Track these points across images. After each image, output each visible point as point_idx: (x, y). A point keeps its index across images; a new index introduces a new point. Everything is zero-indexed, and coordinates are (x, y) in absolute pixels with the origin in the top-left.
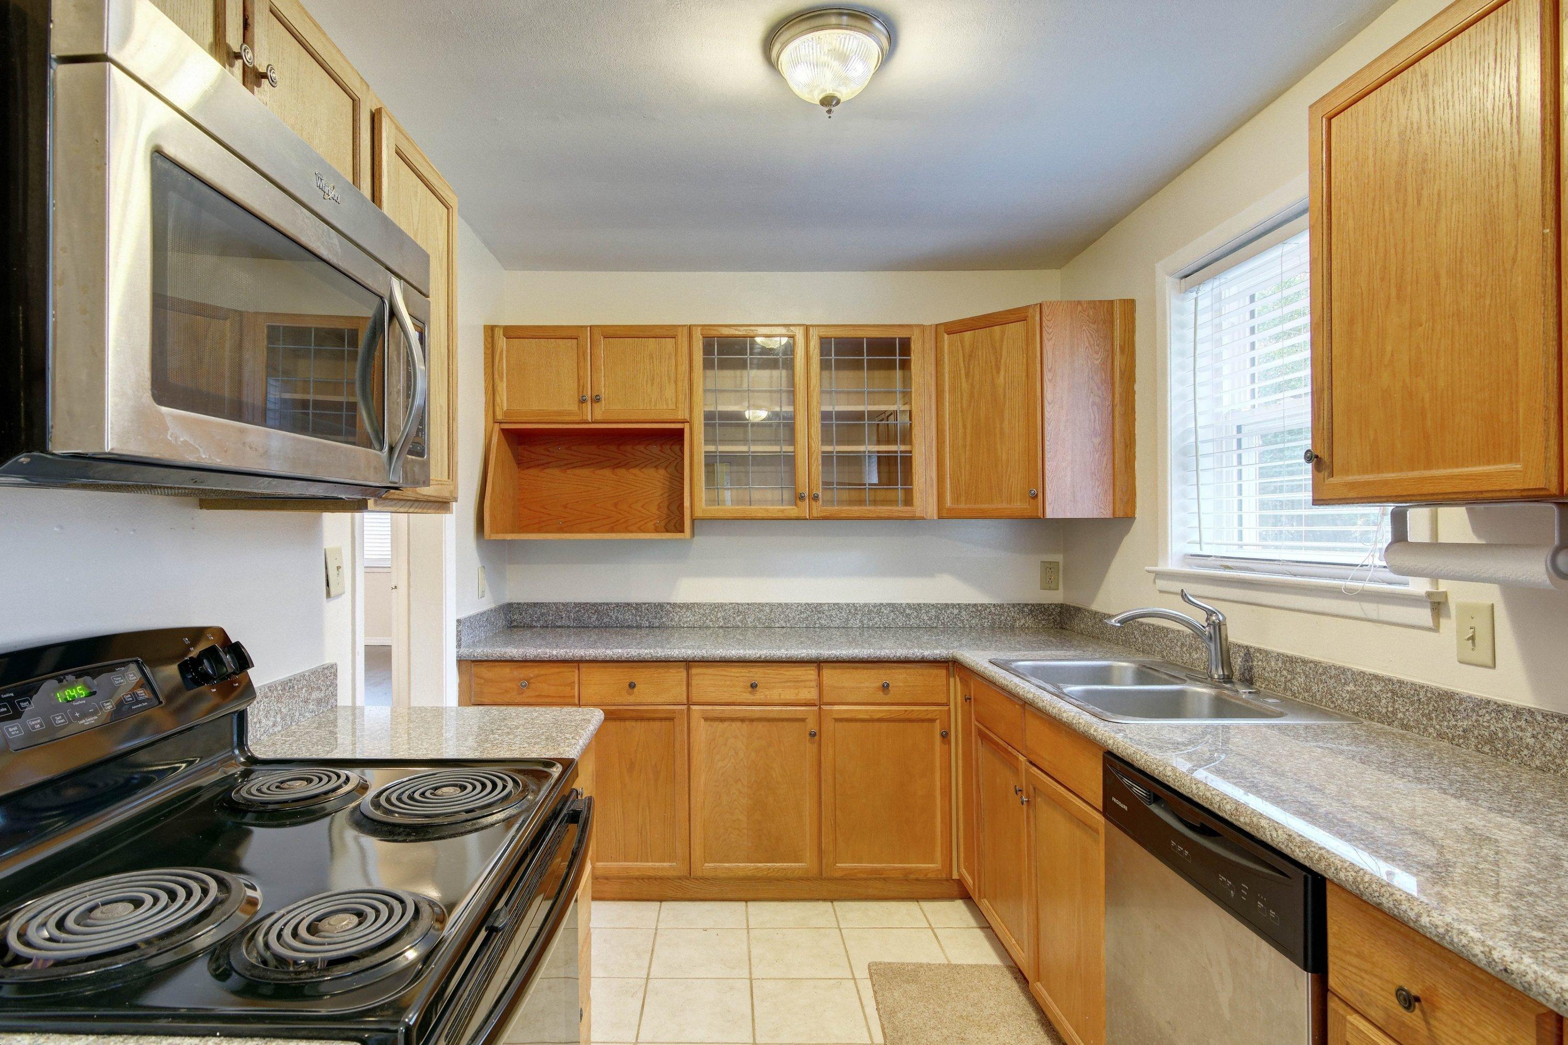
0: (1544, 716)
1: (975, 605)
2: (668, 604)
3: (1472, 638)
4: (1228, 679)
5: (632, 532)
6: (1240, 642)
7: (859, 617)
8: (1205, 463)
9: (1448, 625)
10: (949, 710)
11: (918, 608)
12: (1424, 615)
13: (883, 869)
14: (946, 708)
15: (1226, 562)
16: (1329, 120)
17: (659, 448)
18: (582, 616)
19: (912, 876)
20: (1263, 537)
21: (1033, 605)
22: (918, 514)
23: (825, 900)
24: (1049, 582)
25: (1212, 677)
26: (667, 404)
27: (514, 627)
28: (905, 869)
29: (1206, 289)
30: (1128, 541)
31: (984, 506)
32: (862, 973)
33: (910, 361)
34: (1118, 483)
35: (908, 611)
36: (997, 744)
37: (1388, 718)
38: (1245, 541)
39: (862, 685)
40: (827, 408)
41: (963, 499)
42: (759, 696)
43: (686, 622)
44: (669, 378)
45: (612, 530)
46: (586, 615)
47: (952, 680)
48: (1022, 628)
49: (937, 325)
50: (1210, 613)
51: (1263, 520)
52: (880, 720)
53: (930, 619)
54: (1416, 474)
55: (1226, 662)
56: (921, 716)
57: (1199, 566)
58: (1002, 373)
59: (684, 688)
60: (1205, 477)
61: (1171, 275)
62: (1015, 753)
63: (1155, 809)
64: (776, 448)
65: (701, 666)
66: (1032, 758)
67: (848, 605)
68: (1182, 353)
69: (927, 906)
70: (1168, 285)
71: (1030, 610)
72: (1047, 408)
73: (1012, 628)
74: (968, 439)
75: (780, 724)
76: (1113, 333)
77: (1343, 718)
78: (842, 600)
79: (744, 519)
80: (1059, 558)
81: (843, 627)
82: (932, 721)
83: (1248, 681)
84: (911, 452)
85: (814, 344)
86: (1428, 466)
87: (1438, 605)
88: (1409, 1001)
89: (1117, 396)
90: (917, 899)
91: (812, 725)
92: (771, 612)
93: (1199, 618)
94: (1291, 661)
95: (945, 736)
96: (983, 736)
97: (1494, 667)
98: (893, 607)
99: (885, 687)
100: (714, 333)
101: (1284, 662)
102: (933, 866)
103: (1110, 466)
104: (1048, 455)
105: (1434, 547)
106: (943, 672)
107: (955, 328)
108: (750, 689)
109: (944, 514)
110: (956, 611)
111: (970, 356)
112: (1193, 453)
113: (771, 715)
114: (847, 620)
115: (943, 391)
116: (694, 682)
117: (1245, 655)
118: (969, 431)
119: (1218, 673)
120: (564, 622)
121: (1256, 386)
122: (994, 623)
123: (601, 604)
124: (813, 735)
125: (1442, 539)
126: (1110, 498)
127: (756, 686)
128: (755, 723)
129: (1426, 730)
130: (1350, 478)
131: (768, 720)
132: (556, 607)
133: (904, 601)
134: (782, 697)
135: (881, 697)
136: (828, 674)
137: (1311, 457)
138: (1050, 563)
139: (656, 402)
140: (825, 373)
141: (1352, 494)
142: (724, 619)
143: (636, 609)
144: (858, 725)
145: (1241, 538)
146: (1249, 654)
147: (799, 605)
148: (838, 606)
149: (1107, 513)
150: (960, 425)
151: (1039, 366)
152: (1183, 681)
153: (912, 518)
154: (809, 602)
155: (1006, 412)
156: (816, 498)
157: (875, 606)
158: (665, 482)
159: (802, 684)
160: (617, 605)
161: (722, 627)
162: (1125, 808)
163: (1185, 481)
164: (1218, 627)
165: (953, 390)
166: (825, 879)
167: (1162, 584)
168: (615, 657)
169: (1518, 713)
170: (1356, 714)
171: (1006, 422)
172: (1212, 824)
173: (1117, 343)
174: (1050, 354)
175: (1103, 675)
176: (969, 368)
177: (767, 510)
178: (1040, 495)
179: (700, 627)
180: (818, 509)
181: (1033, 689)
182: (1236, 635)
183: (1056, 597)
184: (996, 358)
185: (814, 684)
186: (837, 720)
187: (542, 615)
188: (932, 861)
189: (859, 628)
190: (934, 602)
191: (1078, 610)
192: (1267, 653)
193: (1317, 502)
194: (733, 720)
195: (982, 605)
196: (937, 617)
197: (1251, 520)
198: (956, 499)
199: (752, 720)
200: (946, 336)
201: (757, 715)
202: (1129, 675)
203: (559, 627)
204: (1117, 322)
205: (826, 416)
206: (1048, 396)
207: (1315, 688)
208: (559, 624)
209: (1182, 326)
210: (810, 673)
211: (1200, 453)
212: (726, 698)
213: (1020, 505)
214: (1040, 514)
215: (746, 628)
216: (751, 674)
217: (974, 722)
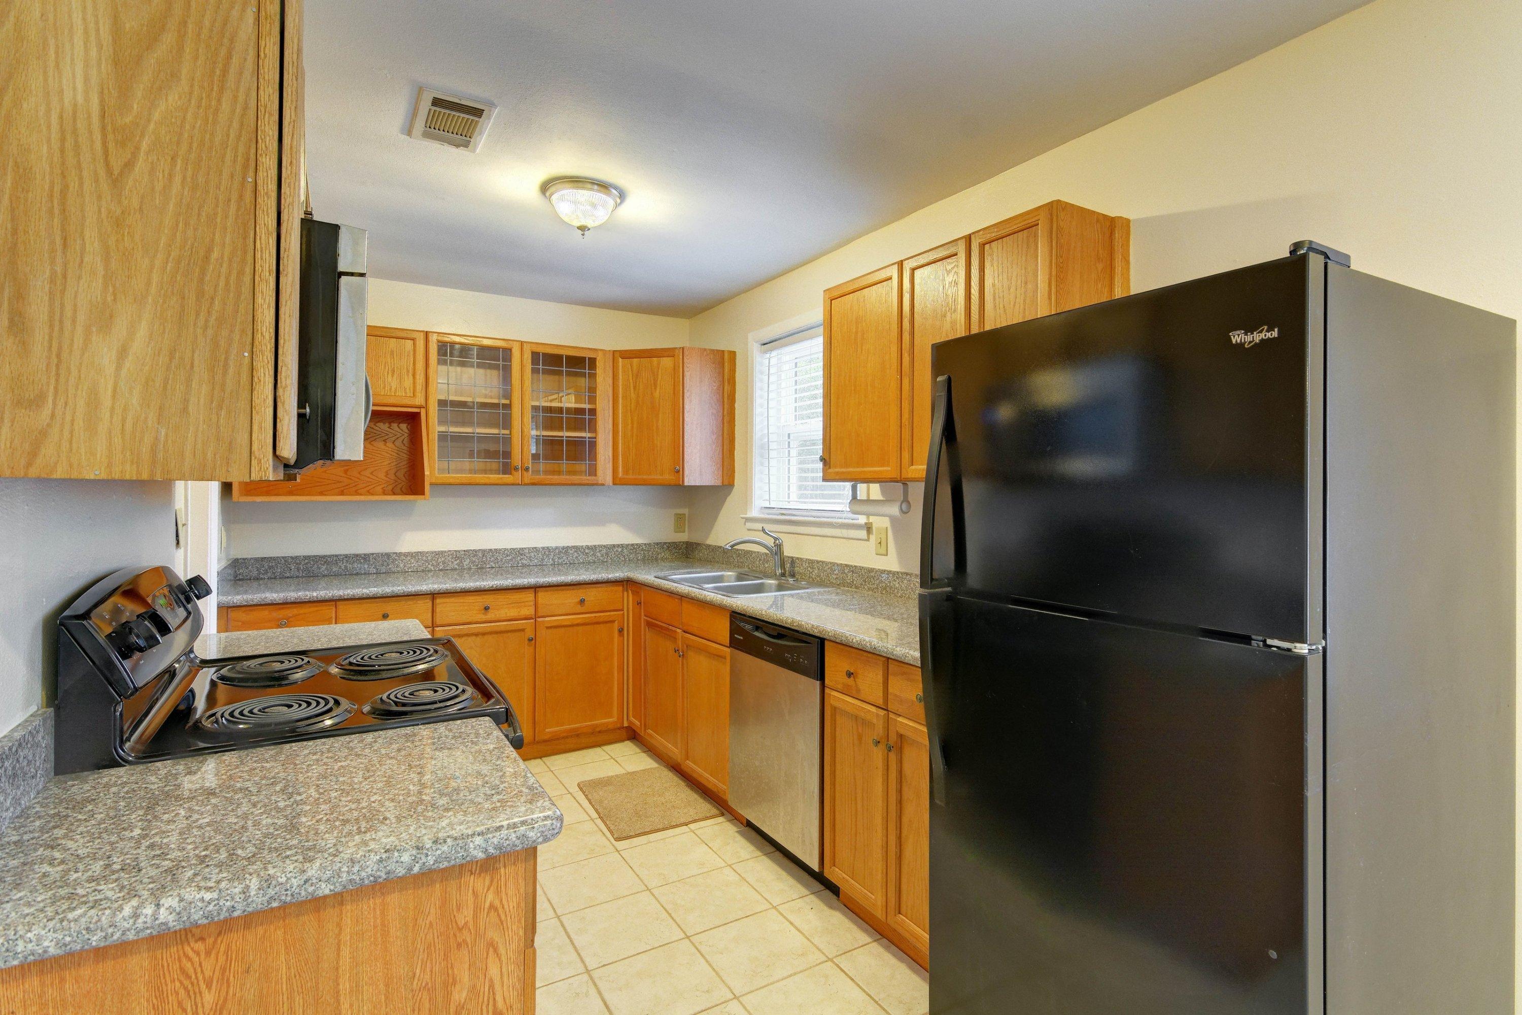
0: (902, 573)
1: (632, 545)
2: (394, 553)
3: (880, 543)
4: (783, 575)
5: (361, 495)
6: (789, 555)
7: (551, 557)
8: (773, 454)
9: (873, 538)
10: (623, 614)
11: (593, 548)
12: (863, 534)
13: (578, 729)
14: (622, 612)
15: (783, 511)
16: (831, 300)
17: (387, 425)
18: (311, 567)
19: (598, 730)
20: (801, 496)
21: (669, 543)
22: (600, 482)
23: (535, 758)
24: (679, 528)
25: (776, 575)
26: (406, 393)
27: (240, 580)
28: (592, 725)
29: (774, 353)
30: (729, 499)
31: (645, 477)
32: (575, 790)
33: (595, 374)
34: (725, 464)
35: (587, 551)
36: (661, 627)
37: (850, 585)
38: (791, 499)
39: (566, 601)
40: (536, 403)
41: (631, 472)
42: (491, 615)
43: (410, 568)
44: (408, 371)
45: (342, 493)
46: (316, 566)
47: (625, 593)
48: (663, 559)
49: (614, 351)
50: (776, 539)
51: (800, 488)
52: (578, 625)
53: (602, 556)
54: (858, 470)
55: (783, 566)
56: (606, 619)
57: (768, 514)
58: (658, 391)
59: (430, 615)
60: (773, 463)
61: (756, 342)
62: (674, 629)
63: (757, 634)
64: (495, 431)
65: (445, 597)
66: (685, 628)
67: (543, 548)
68: (761, 389)
69: (608, 748)
70: (755, 348)
71: (668, 547)
72: (686, 415)
73: (656, 559)
74: (635, 430)
75: (505, 635)
76: (724, 371)
77: (833, 587)
78: (539, 545)
79: (470, 484)
80: (686, 511)
81: (540, 565)
82: (613, 622)
83: (793, 575)
84: (595, 438)
85: (528, 357)
86: (863, 467)
87: (869, 528)
88: (850, 674)
89: (725, 410)
90: (599, 745)
91: (530, 634)
92: (483, 556)
93: (770, 542)
94: (811, 562)
95: (621, 631)
96: (650, 625)
97: (887, 555)
98: (576, 548)
99: (582, 602)
100: (446, 339)
101: (809, 563)
102: (611, 720)
103: (721, 454)
104: (686, 445)
105: (868, 501)
106: (621, 588)
107: (627, 355)
108: (483, 611)
109: (617, 481)
110: (620, 550)
111: (637, 376)
112: (766, 447)
113: (498, 629)
114: (543, 560)
115: (617, 397)
116: (438, 609)
117: (791, 561)
118: (635, 426)
119: (779, 572)
120: (294, 572)
121: (797, 413)
122: (645, 556)
123: (330, 556)
124: (530, 640)
125: (871, 498)
126: (721, 473)
127: (489, 608)
128: (486, 637)
129: (864, 587)
130: (837, 470)
131: (496, 633)
132: (285, 561)
133: (584, 544)
134: (508, 615)
135: (579, 609)
136: (542, 596)
137: (822, 459)
138: (680, 515)
139: (396, 390)
140: (535, 376)
141: (837, 478)
142: (444, 563)
143: (365, 559)
144: (563, 630)
145: (789, 498)
146: (793, 561)
147: (505, 549)
148: (536, 549)
149: (719, 483)
150: (630, 421)
151: (681, 387)
152: (762, 579)
153: (597, 484)
154: (514, 547)
155: (660, 415)
156: (527, 469)
157: (563, 548)
158: (392, 453)
159: (523, 604)
160: (346, 556)
161: (441, 570)
162: (742, 638)
163: (762, 464)
164: (779, 546)
165: (625, 397)
166: (538, 742)
167: (749, 525)
168: (371, 594)
169: (894, 573)
170: (838, 585)
171: (660, 422)
172: (784, 632)
173: (726, 377)
174: (688, 381)
175: (719, 579)
176: (636, 383)
177: (489, 478)
178: (681, 472)
179: (423, 571)
180: (528, 477)
181: (687, 588)
182: (788, 552)
183: (683, 537)
184: (654, 380)
185: (532, 603)
186: (548, 628)
187: (270, 567)
188: (611, 717)
189: (551, 565)
190: (605, 544)
191: (698, 544)
192: (801, 559)
193: (824, 480)
194: (468, 635)
195: (637, 544)
196: (607, 554)
197: (794, 488)
198: (626, 472)
199: (484, 634)
200: (620, 360)
201: (489, 630)
202: (733, 579)
203: (288, 577)
204: (726, 364)
205: (535, 408)
206: (687, 407)
208: (288, 575)
209: (762, 373)
210: (529, 596)
211: (770, 448)
212: (464, 619)
213: (668, 477)
214: (681, 483)
215: (463, 569)
216: (484, 600)
217: (643, 617)
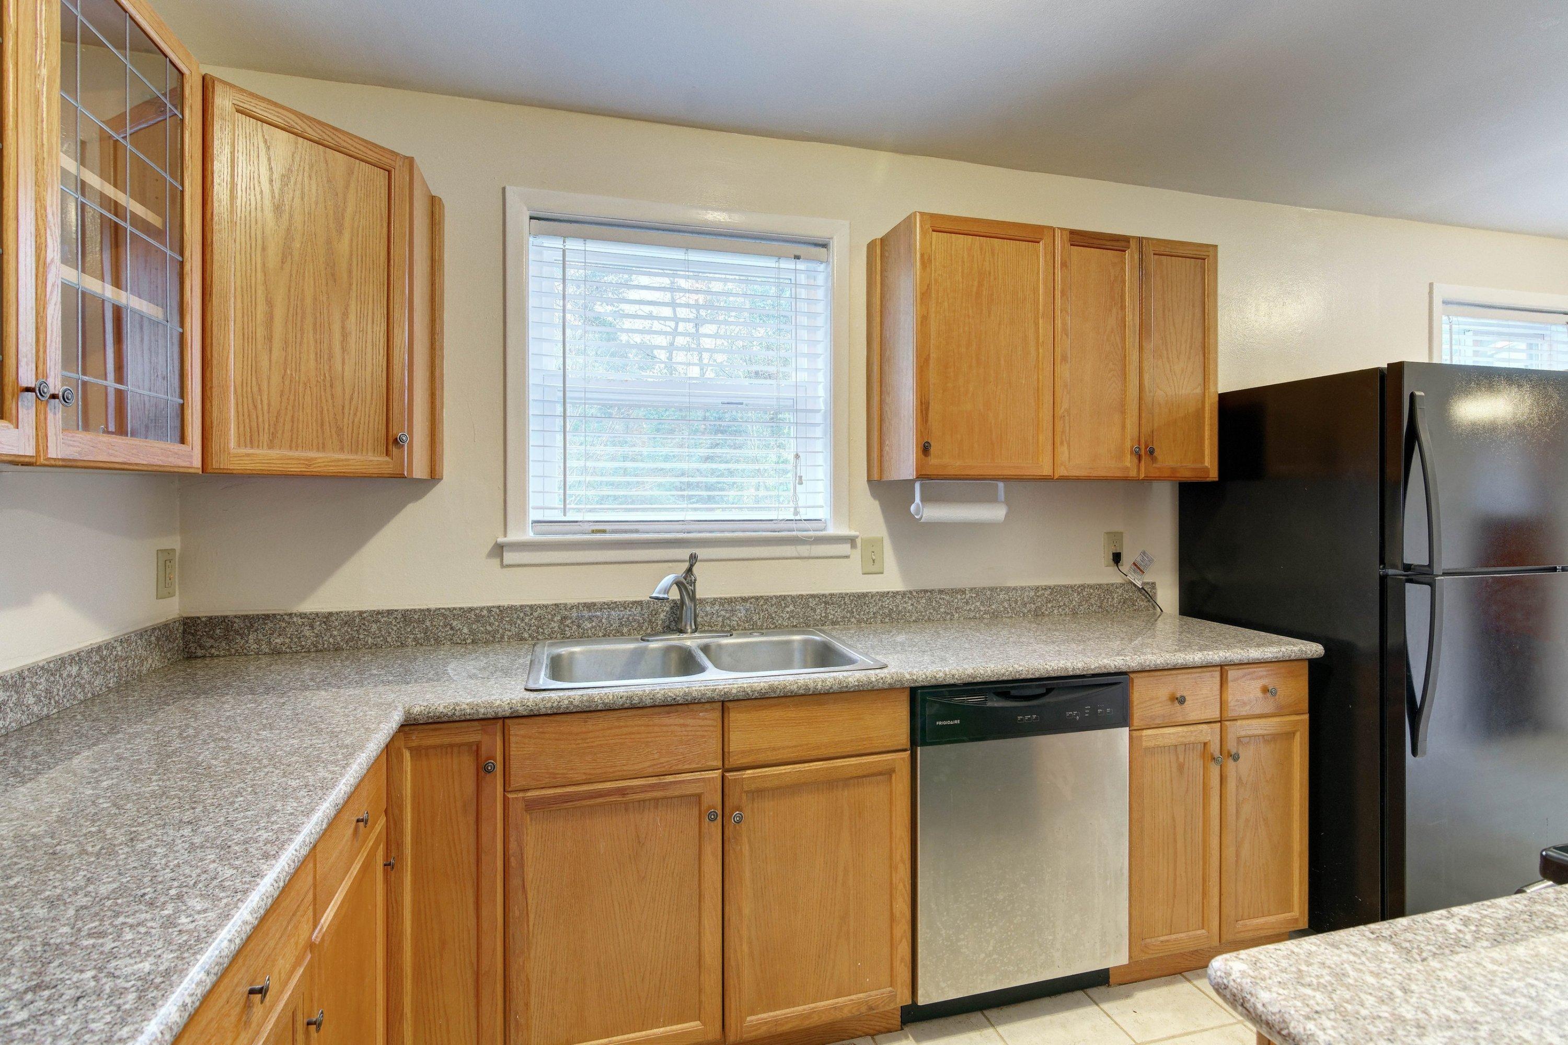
3: (873, 558)
9: (855, 553)
10: (390, 820)
16: (933, 231)
31: (310, 454)
36: (614, 792)
37: (821, 622)
41: (264, 438)
56: (372, 853)
61: (529, 209)
70: (525, 219)
80: (177, 542)
82: (377, 850)
96: (546, 806)
97: (882, 572)
107: (257, 109)
111: (285, 177)
117: (671, 608)
118: (279, 313)
129: (849, 621)
138: (168, 552)
150: (261, 296)
162: (956, 722)
183: (172, 609)
198: (249, 437)
207: (755, 618)
214: (406, 472)
